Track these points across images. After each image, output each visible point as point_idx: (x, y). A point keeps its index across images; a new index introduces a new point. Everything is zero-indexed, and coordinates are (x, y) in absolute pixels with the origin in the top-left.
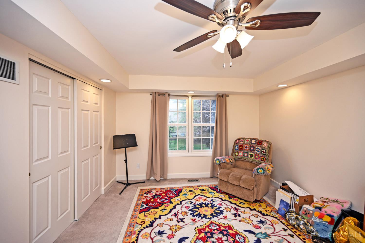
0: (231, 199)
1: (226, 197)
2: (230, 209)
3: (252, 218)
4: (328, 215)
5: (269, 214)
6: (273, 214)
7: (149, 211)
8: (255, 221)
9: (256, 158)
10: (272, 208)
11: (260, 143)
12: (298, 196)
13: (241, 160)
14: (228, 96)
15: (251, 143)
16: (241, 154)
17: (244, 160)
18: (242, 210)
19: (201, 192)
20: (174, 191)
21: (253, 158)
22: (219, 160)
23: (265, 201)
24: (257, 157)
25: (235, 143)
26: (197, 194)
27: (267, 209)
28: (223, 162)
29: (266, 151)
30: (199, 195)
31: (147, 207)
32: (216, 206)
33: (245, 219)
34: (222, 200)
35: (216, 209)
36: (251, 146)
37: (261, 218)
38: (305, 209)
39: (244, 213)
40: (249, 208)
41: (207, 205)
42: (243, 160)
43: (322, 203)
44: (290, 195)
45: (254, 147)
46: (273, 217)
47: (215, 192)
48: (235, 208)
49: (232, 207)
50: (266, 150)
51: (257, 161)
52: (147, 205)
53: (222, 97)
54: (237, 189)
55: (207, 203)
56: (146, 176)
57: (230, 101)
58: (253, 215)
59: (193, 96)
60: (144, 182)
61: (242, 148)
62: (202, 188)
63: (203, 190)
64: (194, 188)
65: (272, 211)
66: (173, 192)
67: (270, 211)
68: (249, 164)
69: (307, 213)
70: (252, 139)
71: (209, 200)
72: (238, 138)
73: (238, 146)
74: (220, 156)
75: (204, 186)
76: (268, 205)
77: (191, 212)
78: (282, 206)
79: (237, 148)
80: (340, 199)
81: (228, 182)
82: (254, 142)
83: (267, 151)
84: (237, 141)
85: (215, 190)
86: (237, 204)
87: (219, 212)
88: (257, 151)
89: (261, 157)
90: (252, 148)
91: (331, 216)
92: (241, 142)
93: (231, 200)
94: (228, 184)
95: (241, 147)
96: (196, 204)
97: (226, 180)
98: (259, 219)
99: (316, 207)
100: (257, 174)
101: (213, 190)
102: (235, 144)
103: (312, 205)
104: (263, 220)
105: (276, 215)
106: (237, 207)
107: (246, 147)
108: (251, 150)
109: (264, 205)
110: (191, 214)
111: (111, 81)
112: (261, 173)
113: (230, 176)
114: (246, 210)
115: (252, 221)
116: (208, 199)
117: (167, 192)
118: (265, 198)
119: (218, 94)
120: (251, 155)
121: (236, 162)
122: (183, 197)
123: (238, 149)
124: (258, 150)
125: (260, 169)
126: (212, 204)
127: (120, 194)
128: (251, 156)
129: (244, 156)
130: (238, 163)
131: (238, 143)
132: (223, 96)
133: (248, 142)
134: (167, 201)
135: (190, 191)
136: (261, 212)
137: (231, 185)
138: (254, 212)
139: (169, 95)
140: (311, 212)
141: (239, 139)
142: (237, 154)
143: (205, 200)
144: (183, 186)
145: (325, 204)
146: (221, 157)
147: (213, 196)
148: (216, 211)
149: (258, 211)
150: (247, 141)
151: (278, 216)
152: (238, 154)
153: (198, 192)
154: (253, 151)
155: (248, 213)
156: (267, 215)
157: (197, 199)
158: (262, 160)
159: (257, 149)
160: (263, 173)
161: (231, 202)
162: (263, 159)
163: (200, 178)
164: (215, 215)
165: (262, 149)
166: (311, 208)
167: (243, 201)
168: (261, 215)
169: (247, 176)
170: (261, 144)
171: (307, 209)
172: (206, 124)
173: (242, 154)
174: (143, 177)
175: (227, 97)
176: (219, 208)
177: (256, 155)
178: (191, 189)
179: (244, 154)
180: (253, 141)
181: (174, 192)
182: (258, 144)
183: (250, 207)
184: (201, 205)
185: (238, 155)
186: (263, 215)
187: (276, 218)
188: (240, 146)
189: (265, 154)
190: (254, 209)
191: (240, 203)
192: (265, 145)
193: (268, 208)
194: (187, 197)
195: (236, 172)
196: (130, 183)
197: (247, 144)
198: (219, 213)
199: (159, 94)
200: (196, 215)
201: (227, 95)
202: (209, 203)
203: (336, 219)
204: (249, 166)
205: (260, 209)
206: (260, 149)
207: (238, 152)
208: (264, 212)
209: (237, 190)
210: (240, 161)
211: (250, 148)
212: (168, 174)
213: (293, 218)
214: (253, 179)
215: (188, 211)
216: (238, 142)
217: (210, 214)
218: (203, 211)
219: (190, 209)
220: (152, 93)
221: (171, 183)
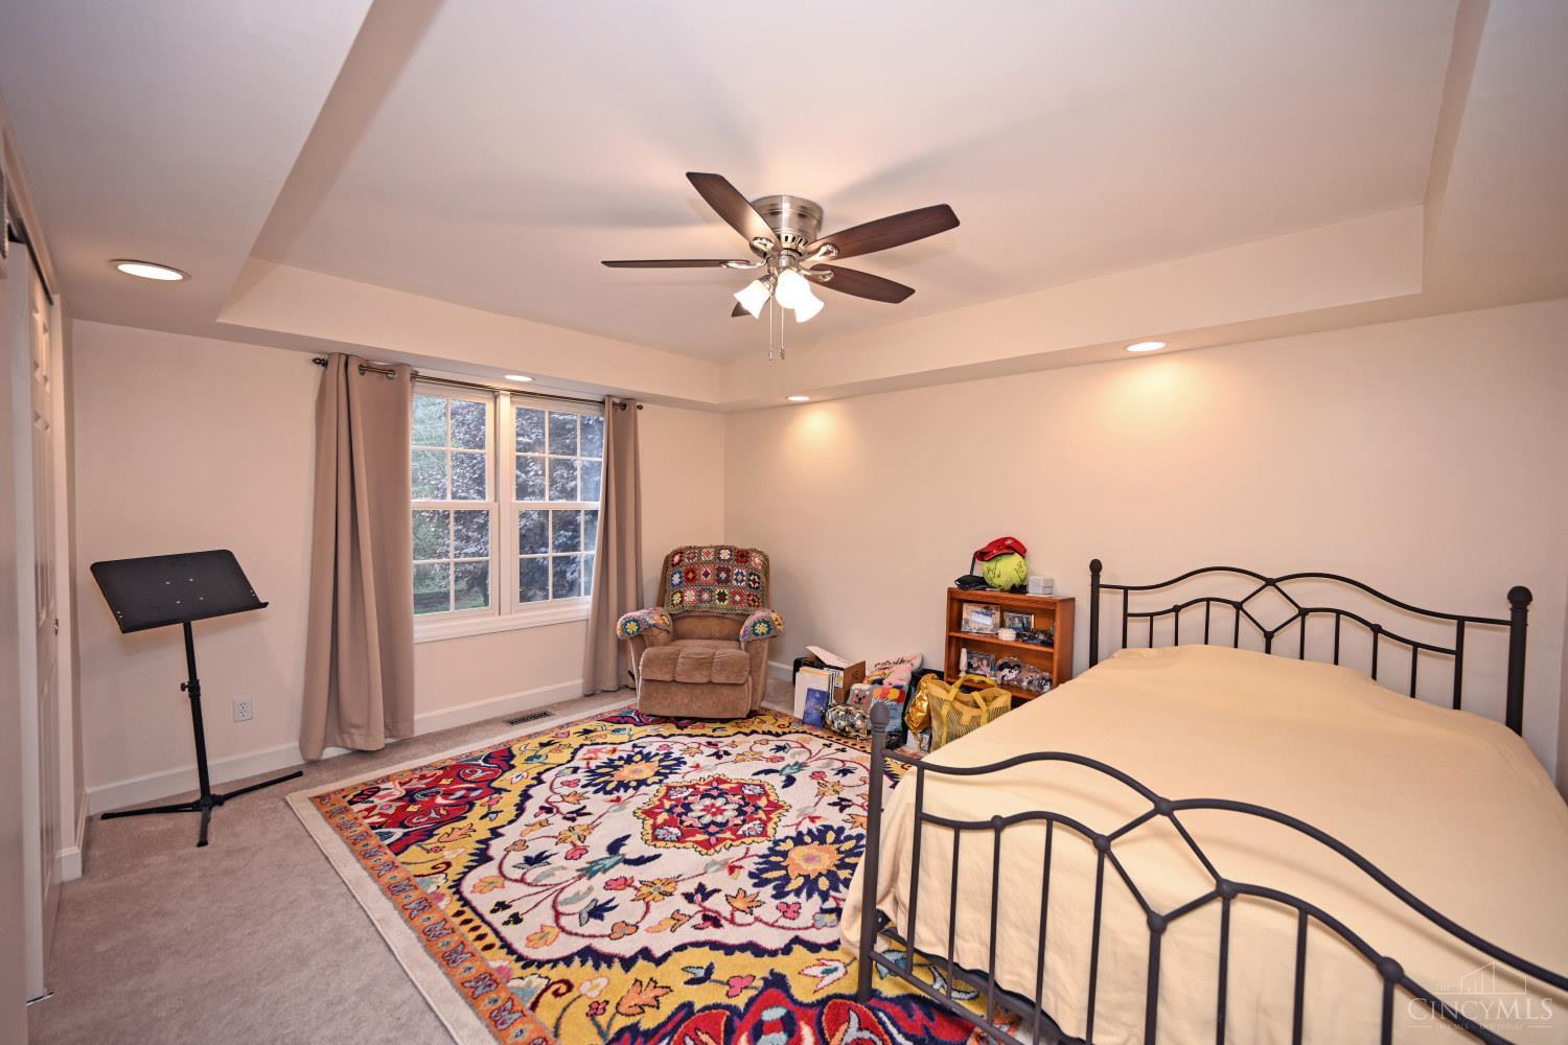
0: (686, 727)
1: (671, 728)
2: (698, 748)
3: (757, 748)
4: (894, 687)
5: (787, 730)
6: (793, 728)
7: (431, 835)
8: (767, 751)
9: (735, 602)
10: (787, 718)
11: (742, 556)
12: (842, 669)
13: (693, 614)
14: (640, 407)
15: (719, 558)
16: (690, 596)
17: (702, 614)
18: (728, 741)
19: (584, 737)
20: (480, 762)
21: (726, 602)
22: (635, 620)
23: (766, 710)
24: (738, 598)
25: (670, 565)
26: (577, 746)
27: (778, 723)
28: (650, 626)
29: (759, 578)
30: (582, 746)
31: (406, 830)
32: (657, 754)
33: (743, 754)
34: (664, 737)
35: (660, 761)
36: (719, 570)
37: (774, 742)
38: (856, 692)
39: (733, 745)
40: (739, 733)
41: (629, 760)
42: (697, 614)
43: (881, 672)
44: (826, 672)
45: (728, 571)
46: (797, 732)
47: (631, 726)
48: (709, 744)
49: (700, 744)
50: (761, 575)
51: (739, 609)
52: (402, 826)
53: (621, 409)
54: (702, 693)
55: (625, 757)
56: (298, 749)
57: (649, 427)
58: (755, 743)
59: (514, 393)
60: (299, 774)
61: (694, 577)
62: (580, 728)
63: (586, 732)
64: (553, 735)
65: (790, 724)
66: (479, 765)
67: (787, 724)
68: (716, 621)
69: (860, 699)
70: (718, 549)
71: (628, 746)
72: (676, 547)
73: (680, 573)
74: (638, 609)
75: (582, 721)
76: (777, 716)
77: (591, 789)
78: (813, 702)
79: (676, 579)
80: (906, 655)
81: (674, 681)
82: (727, 557)
83: (763, 579)
84: (673, 557)
85: (626, 723)
86: (708, 734)
87: (673, 762)
88: (736, 580)
89: (749, 595)
90: (723, 575)
91: (899, 687)
92: (689, 558)
93: (686, 731)
94: (674, 688)
95: (690, 575)
96: (593, 768)
97: (668, 678)
98: (772, 745)
99: (874, 682)
100: (753, 637)
101: (619, 723)
102: (671, 569)
103: (865, 682)
104: (782, 744)
105: (800, 729)
106: (713, 740)
107: (706, 574)
108: (719, 581)
109: (769, 718)
110: (596, 792)
111: (187, 276)
112: (763, 634)
113: (680, 660)
114: (736, 738)
115: (761, 753)
116: (620, 747)
117: (456, 771)
118: (764, 704)
119: (609, 396)
120: (720, 594)
121: (678, 623)
122: (530, 766)
123: (680, 582)
124: (740, 577)
125: (760, 622)
126: (640, 753)
127: (203, 843)
128: (722, 597)
129: (701, 601)
130: (686, 625)
131: (678, 564)
132: (624, 406)
133: (711, 558)
134: (480, 791)
135: (542, 745)
136: (770, 733)
137: (684, 689)
138: (755, 737)
139: (415, 376)
140: (867, 693)
141: (680, 552)
142: (677, 598)
143: (614, 751)
144: (506, 740)
145: (887, 671)
146: (638, 613)
147: (631, 736)
148: (663, 764)
149: (764, 733)
150: (708, 554)
151: (805, 728)
152: (682, 597)
153: (576, 741)
154: (727, 581)
155: (744, 743)
156: (784, 733)
157: (586, 756)
158: (750, 605)
159: (737, 574)
160: (768, 632)
161: (690, 736)
162: (754, 601)
163: (551, 706)
164: (668, 771)
165: (751, 575)
166: (865, 686)
167: (718, 725)
168: (775, 738)
169: (727, 650)
170: (747, 561)
171: (860, 690)
172: (563, 504)
173: (696, 596)
174: (283, 754)
175: (639, 411)
176: (668, 755)
177: (734, 594)
178: (545, 739)
179: (700, 596)
180: (725, 555)
181: (483, 764)
182: (737, 561)
183: (742, 730)
184: (610, 763)
185: (681, 602)
186: (777, 735)
187: (804, 732)
188: (687, 574)
189: (758, 588)
190: (753, 732)
191: (714, 731)
192: (757, 560)
193: (781, 721)
194: (546, 761)
195: (694, 648)
196: (222, 794)
197: (706, 562)
198: (674, 765)
199: (365, 368)
200: (617, 789)
201: (638, 404)
202: (632, 754)
203: (906, 689)
204: (718, 628)
205: (765, 728)
206: (745, 573)
207: (681, 592)
208: (774, 730)
209: (702, 697)
210: (689, 620)
211: (718, 575)
212: (417, 717)
213: (841, 713)
214: (744, 653)
215: (579, 790)
216: (680, 561)
217: (653, 773)
218: (627, 773)
219: (581, 784)
220: (330, 354)
221: (438, 745)
